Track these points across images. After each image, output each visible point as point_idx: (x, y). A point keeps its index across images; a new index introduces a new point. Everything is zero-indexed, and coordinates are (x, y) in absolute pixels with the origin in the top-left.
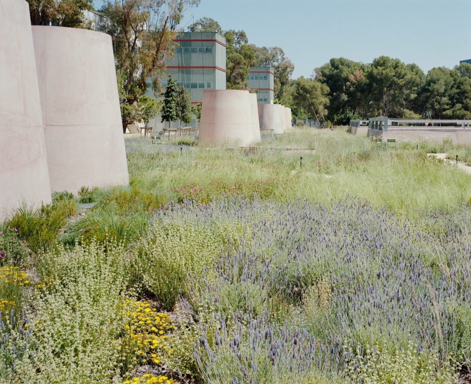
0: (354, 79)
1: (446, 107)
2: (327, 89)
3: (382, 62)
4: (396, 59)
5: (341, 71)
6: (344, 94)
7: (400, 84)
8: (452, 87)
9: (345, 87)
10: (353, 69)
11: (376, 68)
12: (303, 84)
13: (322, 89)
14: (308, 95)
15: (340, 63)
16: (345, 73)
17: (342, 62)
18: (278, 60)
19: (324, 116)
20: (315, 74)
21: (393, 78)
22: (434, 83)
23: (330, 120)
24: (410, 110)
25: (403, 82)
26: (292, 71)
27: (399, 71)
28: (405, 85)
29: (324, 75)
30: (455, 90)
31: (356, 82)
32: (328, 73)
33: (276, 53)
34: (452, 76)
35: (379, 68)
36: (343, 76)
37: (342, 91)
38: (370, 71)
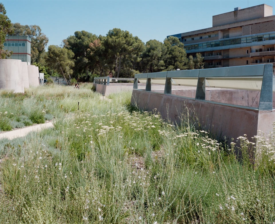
0: (94, 46)
1: (162, 68)
2: (72, 54)
3: (115, 33)
4: (126, 31)
5: (83, 41)
6: (85, 58)
7: (130, 50)
8: (166, 53)
9: (86, 53)
10: (92, 38)
11: (111, 37)
12: (53, 49)
13: (68, 54)
14: (57, 58)
15: (82, 34)
16: (86, 42)
17: (84, 33)
18: (36, 35)
19: (70, 75)
20: (63, 44)
21: (124, 45)
22: (154, 50)
23: (75, 78)
24: (136, 70)
25: (132, 49)
26: (47, 43)
27: (129, 39)
28: (133, 50)
29: (70, 43)
30: (168, 56)
31: (95, 48)
32: (73, 42)
33: (35, 30)
34: (166, 45)
35: (113, 37)
36: (84, 44)
37: (84, 56)
38: (106, 39)
